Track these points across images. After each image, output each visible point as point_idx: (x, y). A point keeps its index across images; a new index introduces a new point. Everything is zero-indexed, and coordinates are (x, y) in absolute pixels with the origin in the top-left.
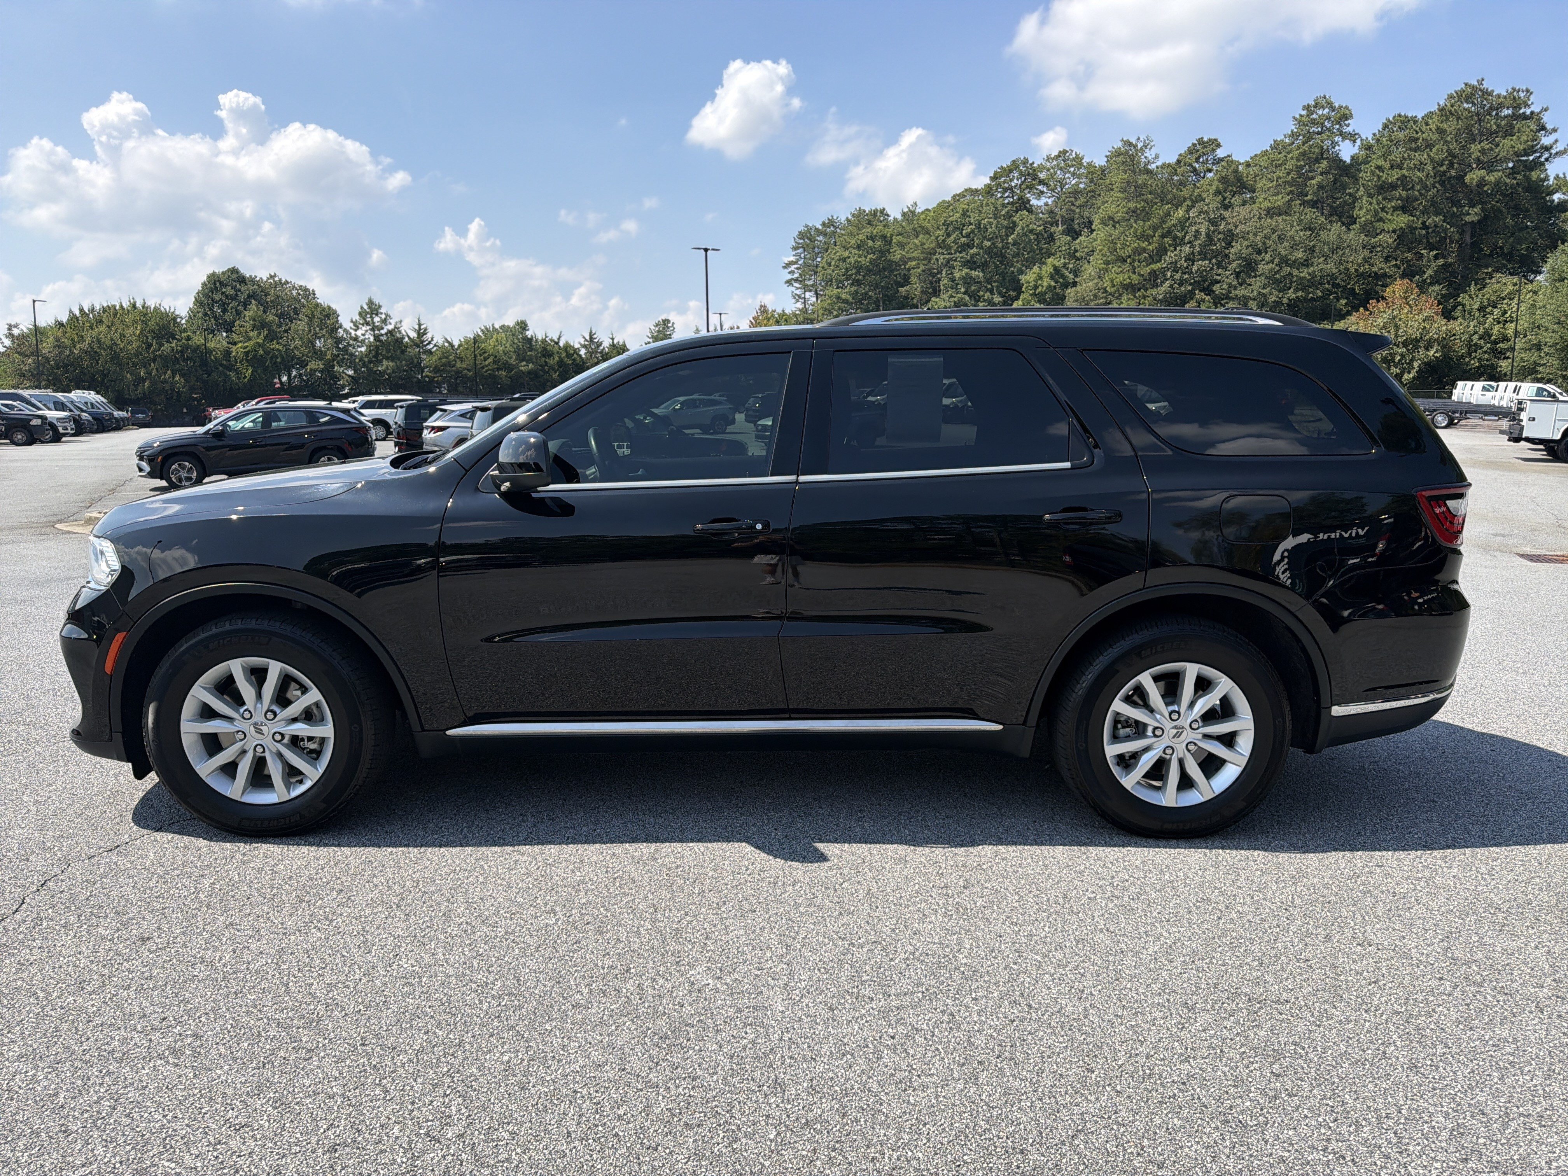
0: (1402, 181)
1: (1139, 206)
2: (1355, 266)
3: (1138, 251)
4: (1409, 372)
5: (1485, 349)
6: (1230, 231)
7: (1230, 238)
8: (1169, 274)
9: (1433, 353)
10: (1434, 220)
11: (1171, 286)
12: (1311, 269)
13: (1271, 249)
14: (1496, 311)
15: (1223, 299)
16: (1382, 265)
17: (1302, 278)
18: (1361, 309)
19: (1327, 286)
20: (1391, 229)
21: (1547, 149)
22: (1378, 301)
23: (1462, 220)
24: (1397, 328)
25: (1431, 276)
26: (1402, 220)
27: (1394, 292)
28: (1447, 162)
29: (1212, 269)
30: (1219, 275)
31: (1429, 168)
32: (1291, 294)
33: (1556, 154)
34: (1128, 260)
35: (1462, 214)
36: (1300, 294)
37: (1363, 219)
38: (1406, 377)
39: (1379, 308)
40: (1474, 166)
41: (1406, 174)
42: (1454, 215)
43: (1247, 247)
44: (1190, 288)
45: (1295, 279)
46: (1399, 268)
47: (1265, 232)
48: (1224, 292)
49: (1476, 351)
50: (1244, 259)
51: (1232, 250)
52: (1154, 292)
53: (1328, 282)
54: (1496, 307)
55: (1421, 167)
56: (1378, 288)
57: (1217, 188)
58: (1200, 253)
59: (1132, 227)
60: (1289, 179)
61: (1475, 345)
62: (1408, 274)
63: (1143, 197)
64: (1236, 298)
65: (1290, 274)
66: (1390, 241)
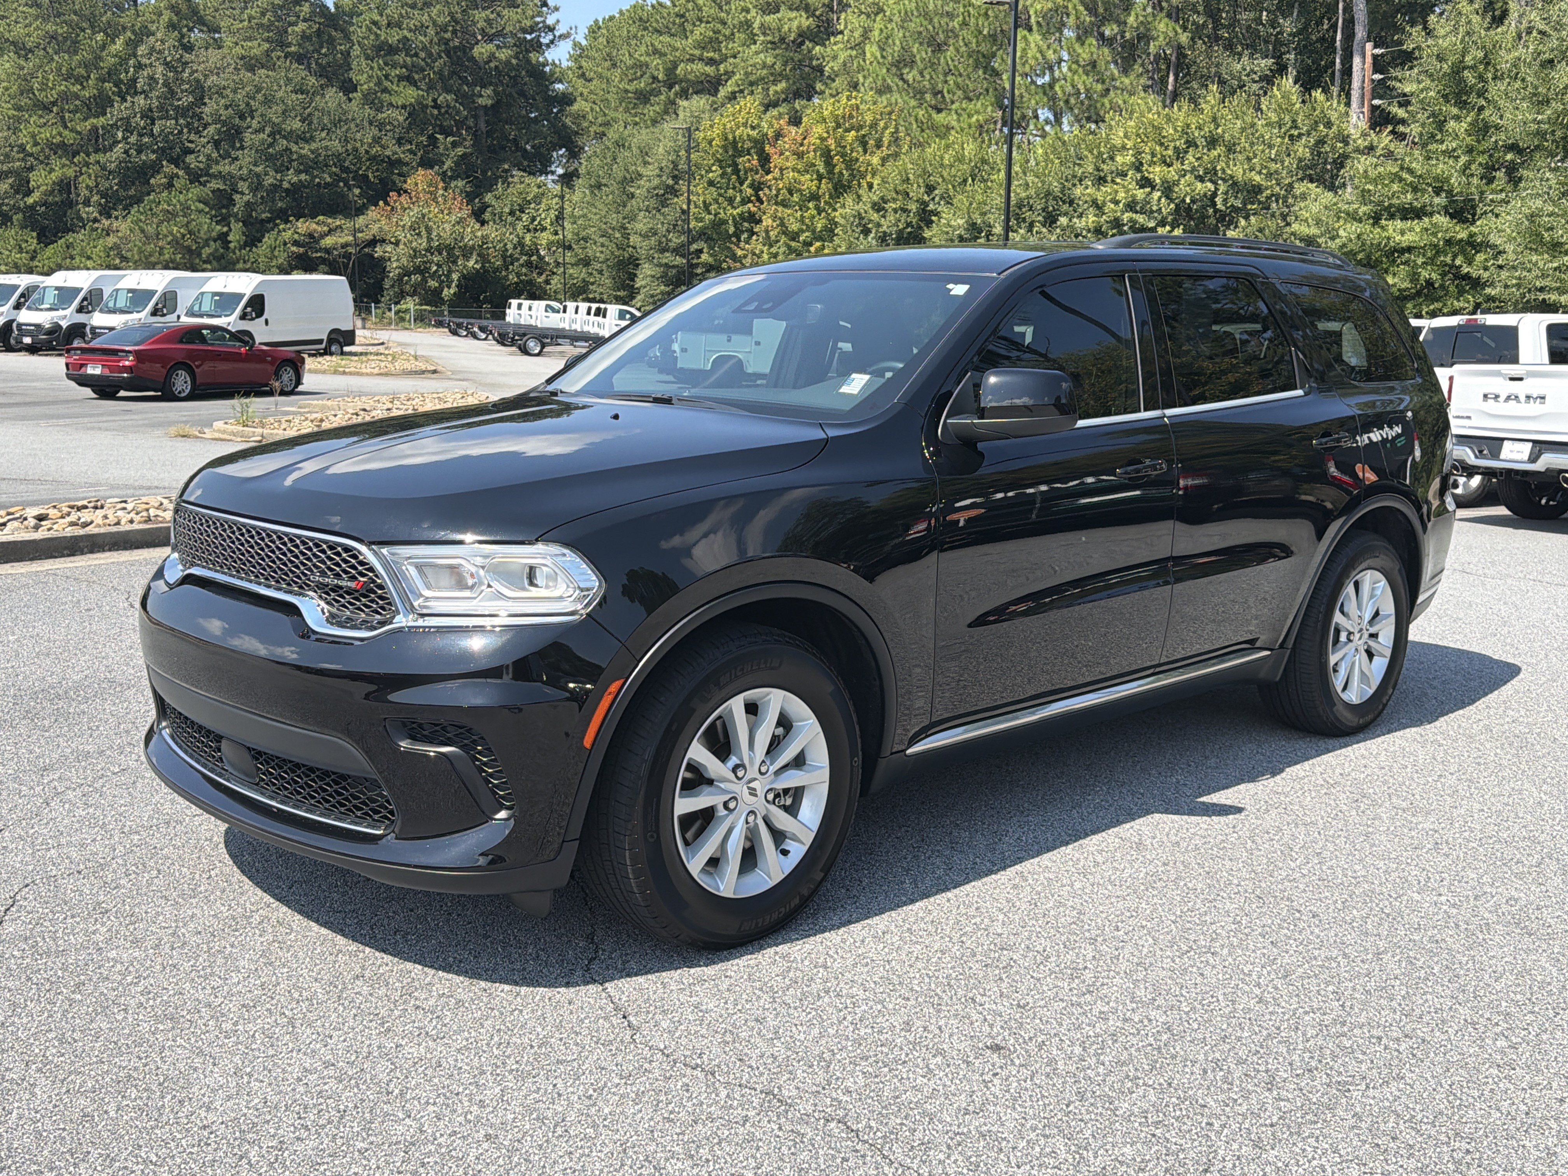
0: (404, 44)
1: (60, 31)
2: (365, 147)
3: (65, 97)
4: (449, 287)
5: (521, 261)
6: (198, 81)
7: (200, 93)
8: (120, 134)
9: (472, 263)
10: (444, 98)
11: (126, 152)
12: (314, 146)
13: (259, 113)
14: (525, 217)
15: (201, 176)
16: (396, 148)
17: (301, 156)
18: (381, 203)
19: (334, 169)
20: (400, 103)
21: (551, 29)
22: (400, 195)
23: (474, 102)
24: (429, 230)
25: (451, 168)
26: (409, 94)
27: (416, 184)
28: (450, 28)
29: (181, 132)
30: (191, 142)
31: (431, 31)
32: (292, 177)
33: (560, 37)
34: (55, 109)
35: (474, 95)
36: (303, 177)
37: (365, 87)
38: (447, 293)
39: (401, 203)
40: (479, 37)
41: (409, 35)
42: (465, 96)
43: (227, 107)
44: (153, 157)
45: (295, 157)
46: (415, 155)
47: (247, 89)
48: (201, 166)
49: (512, 264)
50: (224, 122)
51: (207, 110)
52: (101, 157)
53: (335, 164)
54: (523, 212)
55: (421, 29)
56: (395, 178)
57: (170, 19)
58: (161, 108)
59: (52, 59)
60: (265, 21)
61: (511, 256)
62: (426, 163)
63: (63, 18)
64: (220, 176)
65: (287, 149)
66: (401, 118)
